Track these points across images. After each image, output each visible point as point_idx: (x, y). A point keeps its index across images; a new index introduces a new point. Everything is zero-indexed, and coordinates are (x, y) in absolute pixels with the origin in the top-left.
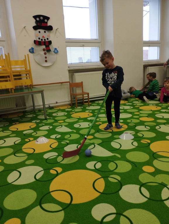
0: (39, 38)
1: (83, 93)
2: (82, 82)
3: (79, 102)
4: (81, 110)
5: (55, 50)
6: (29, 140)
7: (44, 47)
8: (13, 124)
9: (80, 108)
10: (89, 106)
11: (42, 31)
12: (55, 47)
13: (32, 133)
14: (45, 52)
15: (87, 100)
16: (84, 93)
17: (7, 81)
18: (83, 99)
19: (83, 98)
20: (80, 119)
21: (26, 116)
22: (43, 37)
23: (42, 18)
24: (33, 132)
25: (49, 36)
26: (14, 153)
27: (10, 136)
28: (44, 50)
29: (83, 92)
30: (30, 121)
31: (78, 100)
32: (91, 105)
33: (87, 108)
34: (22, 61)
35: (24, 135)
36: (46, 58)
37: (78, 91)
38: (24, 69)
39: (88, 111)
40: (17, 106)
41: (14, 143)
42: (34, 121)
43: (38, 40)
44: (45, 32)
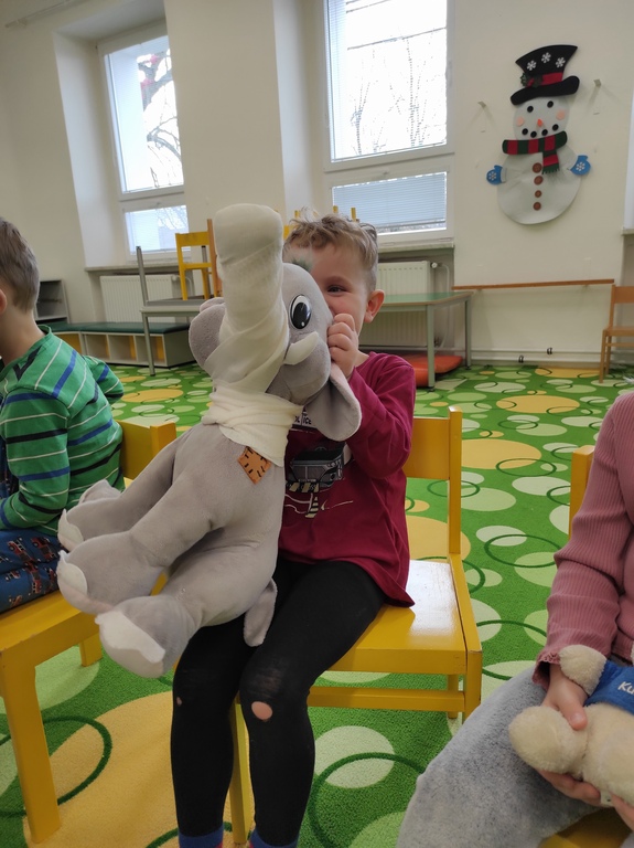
0: (525, 132)
5: (578, 162)
7: (538, 158)
12: (579, 152)
14: (540, 174)
23: (546, 57)
28: (536, 168)
36: (538, 194)
43: (521, 137)
44: (550, 104)
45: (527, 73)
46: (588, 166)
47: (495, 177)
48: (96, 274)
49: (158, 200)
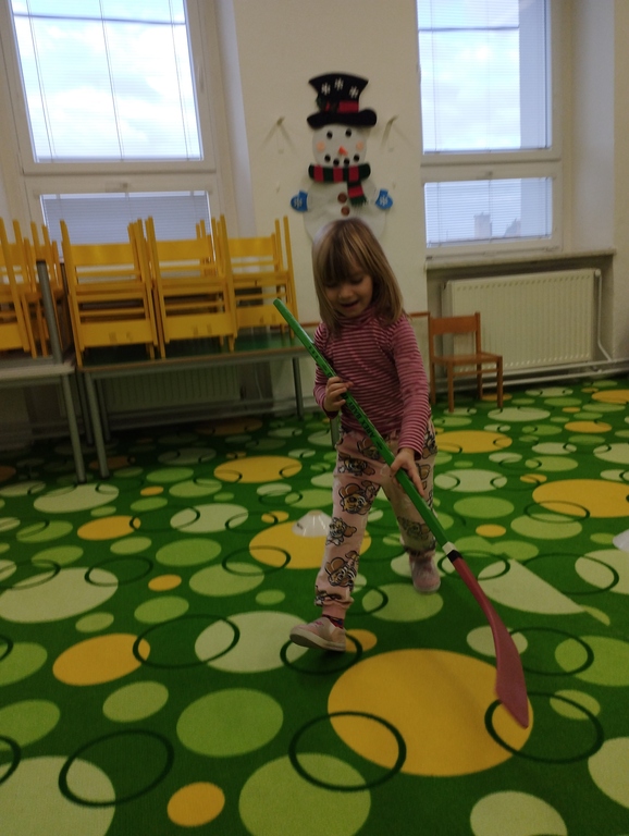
0: (328, 158)
1: (480, 358)
2: (477, 316)
3: (461, 388)
4: (468, 421)
5: (380, 196)
6: (272, 520)
7: (342, 187)
8: (229, 456)
9: (464, 411)
10: (501, 406)
11: (338, 131)
12: (380, 186)
13: (284, 497)
14: (346, 204)
15: (495, 384)
16: (483, 357)
17: (214, 310)
18: (479, 380)
19: (479, 376)
20: (459, 456)
21: (270, 433)
22: (341, 151)
23: (339, 84)
24: (289, 493)
25: (362, 147)
26: (223, 560)
27: (216, 498)
28: (342, 198)
29: (478, 351)
30: (283, 451)
31: (456, 384)
32: (509, 404)
33: (493, 415)
34: (265, 241)
35: (261, 498)
37: (462, 348)
38: (271, 268)
39: (495, 427)
40: (243, 395)
41: (227, 524)
42: (297, 453)
43: (323, 163)
44: (348, 134)
47: (300, 204)
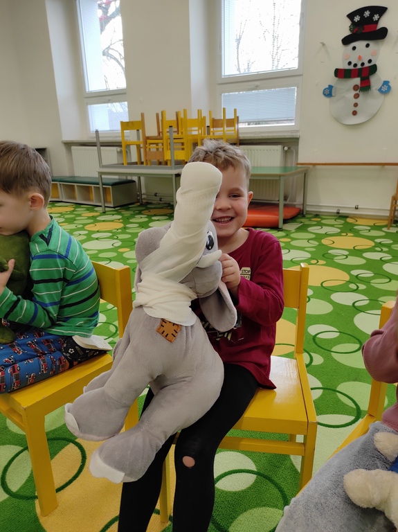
0: (350, 63)
5: (383, 85)
7: (357, 81)
11: (360, 45)
12: (384, 79)
14: (357, 92)
22: (360, 58)
23: (367, 14)
28: (355, 88)
36: (356, 105)
43: (347, 67)
44: (368, 46)
45: (354, 23)
46: (389, 88)
47: (329, 92)
48: (69, 145)
49: (110, 98)
